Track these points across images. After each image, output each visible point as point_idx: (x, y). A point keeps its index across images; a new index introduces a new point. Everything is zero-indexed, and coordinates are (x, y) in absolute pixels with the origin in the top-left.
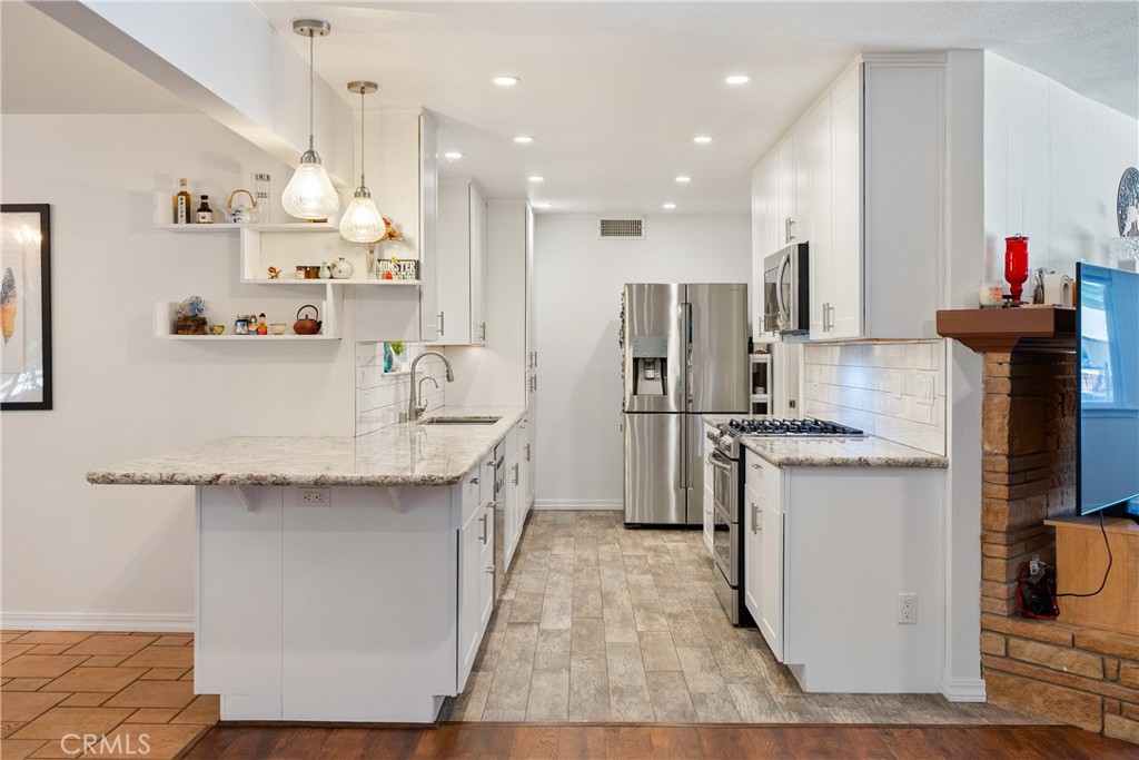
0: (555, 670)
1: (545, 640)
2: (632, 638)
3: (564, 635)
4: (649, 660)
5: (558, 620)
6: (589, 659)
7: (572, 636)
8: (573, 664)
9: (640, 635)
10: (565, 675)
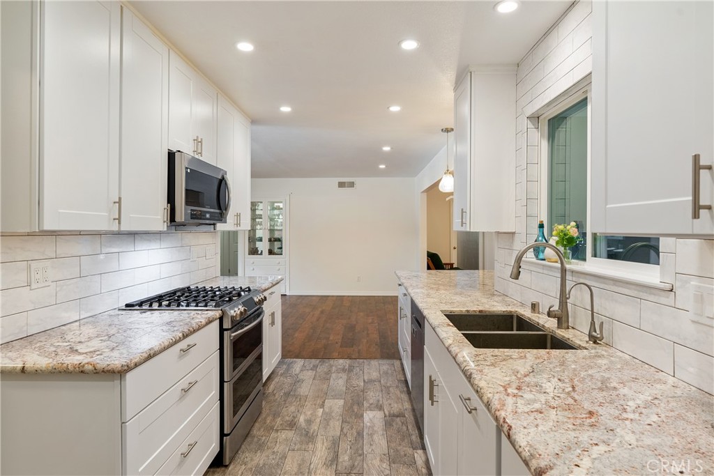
0: (371, 381)
1: (378, 401)
2: (328, 403)
3: (368, 405)
4: (325, 387)
5: (373, 418)
6: (354, 387)
7: (363, 404)
8: (362, 384)
9: (322, 406)
10: (366, 378)
